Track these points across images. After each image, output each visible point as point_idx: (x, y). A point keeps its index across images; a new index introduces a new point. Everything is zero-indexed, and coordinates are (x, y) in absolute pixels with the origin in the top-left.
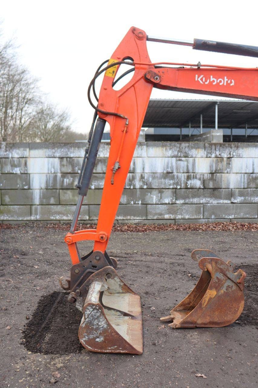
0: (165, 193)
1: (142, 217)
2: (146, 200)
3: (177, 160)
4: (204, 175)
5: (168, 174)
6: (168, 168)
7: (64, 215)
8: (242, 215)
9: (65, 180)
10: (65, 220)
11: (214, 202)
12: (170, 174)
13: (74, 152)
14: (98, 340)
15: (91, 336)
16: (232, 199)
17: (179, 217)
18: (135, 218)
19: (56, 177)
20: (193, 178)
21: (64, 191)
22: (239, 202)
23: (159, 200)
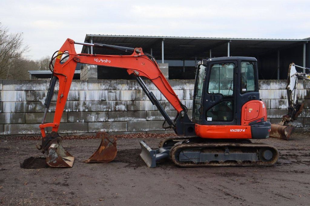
0: (100, 114)
1: (85, 130)
2: (87, 119)
3: (108, 92)
4: (127, 102)
5: (102, 102)
6: (102, 97)
7: (29, 131)
8: (154, 129)
9: (30, 106)
10: (30, 134)
11: (135, 120)
12: (104, 101)
13: (36, 87)
14: (54, 162)
15: (51, 161)
16: (147, 118)
17: (111, 130)
18: (80, 132)
19: (22, 104)
20: (120, 104)
21: (29, 114)
22: (152, 120)
23: (97, 119)
